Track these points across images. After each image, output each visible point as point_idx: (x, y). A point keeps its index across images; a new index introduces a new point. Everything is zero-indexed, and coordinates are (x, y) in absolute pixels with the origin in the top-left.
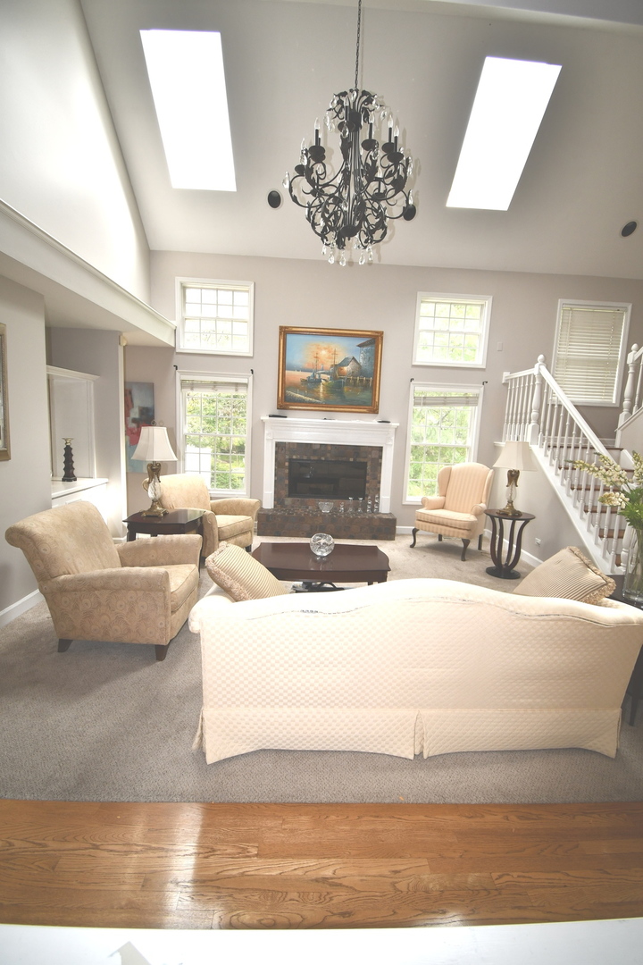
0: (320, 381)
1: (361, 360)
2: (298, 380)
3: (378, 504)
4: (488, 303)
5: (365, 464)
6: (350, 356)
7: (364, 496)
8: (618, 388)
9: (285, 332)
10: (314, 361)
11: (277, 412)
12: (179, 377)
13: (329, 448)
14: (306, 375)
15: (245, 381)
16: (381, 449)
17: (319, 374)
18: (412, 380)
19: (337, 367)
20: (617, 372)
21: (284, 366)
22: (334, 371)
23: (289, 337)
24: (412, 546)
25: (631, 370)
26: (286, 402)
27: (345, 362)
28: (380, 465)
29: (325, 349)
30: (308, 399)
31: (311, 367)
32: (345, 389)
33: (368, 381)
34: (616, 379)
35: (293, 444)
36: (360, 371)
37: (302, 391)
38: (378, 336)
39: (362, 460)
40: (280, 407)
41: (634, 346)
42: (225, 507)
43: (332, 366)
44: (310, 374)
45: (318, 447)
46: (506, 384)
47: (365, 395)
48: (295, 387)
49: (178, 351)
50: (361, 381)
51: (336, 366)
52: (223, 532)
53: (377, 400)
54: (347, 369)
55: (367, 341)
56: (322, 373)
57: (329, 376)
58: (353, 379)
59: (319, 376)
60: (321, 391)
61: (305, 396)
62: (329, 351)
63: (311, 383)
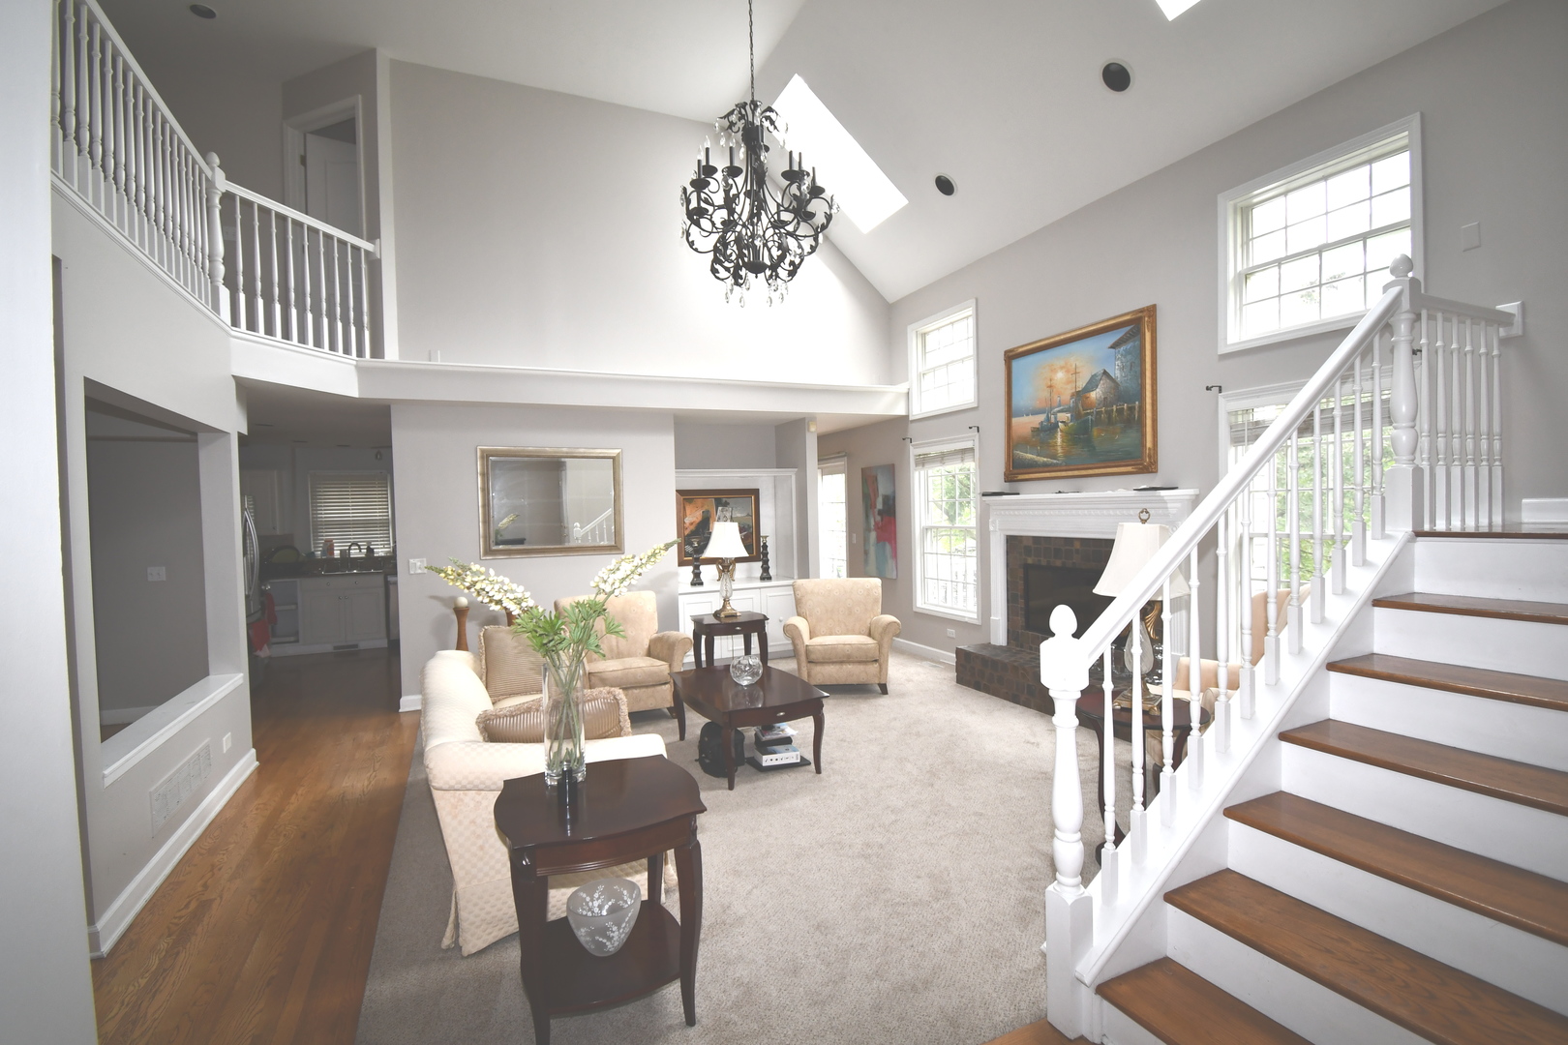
0: (1056, 426)
1: (1116, 373)
2: (1027, 431)
6: (1099, 370)
9: (1010, 358)
10: (1045, 394)
11: (1005, 487)
12: (913, 451)
13: (1077, 545)
14: (1038, 420)
15: (968, 445)
17: (1055, 414)
18: (1217, 388)
19: (1080, 395)
21: (1010, 413)
22: (1076, 403)
23: (1015, 364)
26: (1017, 471)
27: (1092, 384)
29: (1062, 368)
30: (1042, 460)
31: (1044, 405)
32: (1095, 432)
33: (1131, 409)
35: (1030, 538)
36: (1115, 394)
38: (1146, 317)
40: (1010, 478)
43: (1072, 395)
49: (911, 418)
50: (1121, 411)
51: (1078, 394)
53: (1149, 444)
54: (1095, 395)
55: (1125, 334)
56: (1059, 412)
57: (1069, 415)
58: (1106, 411)
59: (1056, 418)
60: (1059, 444)
61: (1038, 455)
62: (1068, 371)
63: (1045, 431)
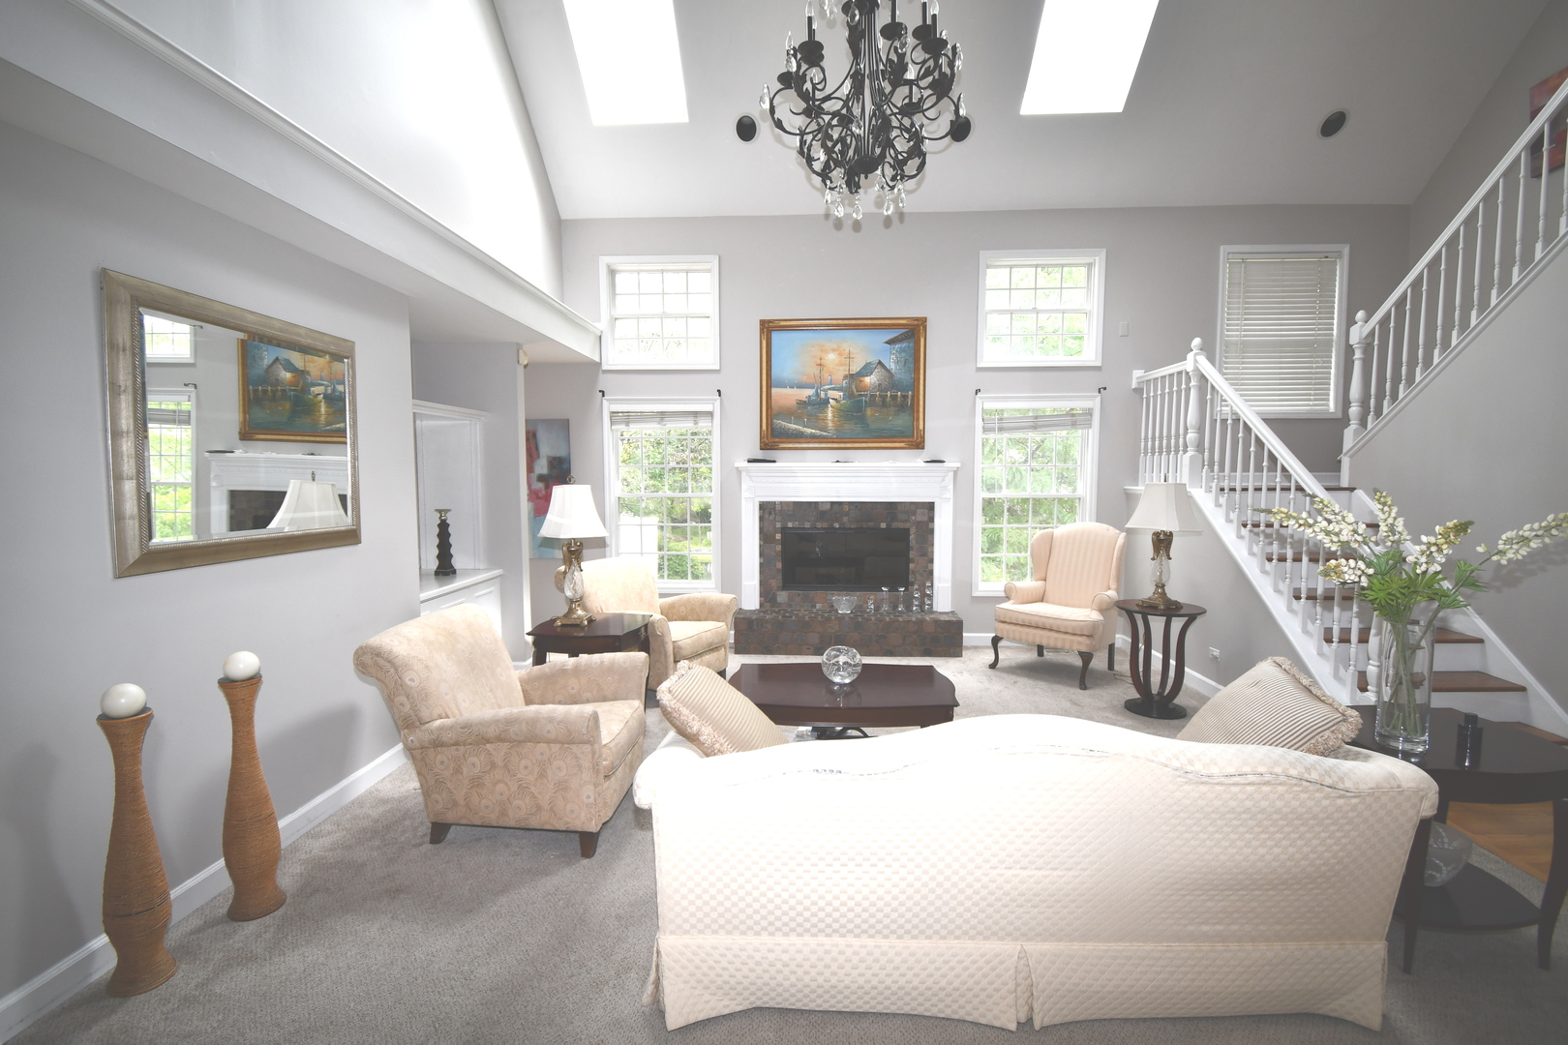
0: (826, 402)
1: (892, 366)
3: (930, 597)
4: (1099, 261)
5: (907, 531)
6: (874, 359)
7: (907, 585)
8: (1336, 386)
9: (768, 328)
10: (815, 371)
11: (760, 455)
12: (608, 407)
13: (846, 508)
14: (806, 393)
15: (708, 408)
16: (931, 506)
17: (825, 391)
18: (977, 391)
19: (853, 378)
20: (1333, 360)
21: (768, 381)
22: (850, 384)
23: (776, 336)
24: (993, 666)
25: (1358, 355)
26: (774, 438)
27: (867, 370)
28: (932, 532)
29: (834, 350)
30: (809, 431)
31: (812, 381)
32: (869, 412)
33: (905, 397)
34: (1333, 371)
35: (788, 503)
36: (891, 382)
37: (798, 419)
38: (918, 325)
39: (902, 525)
40: (765, 446)
41: (1360, 315)
42: (683, 609)
43: (845, 377)
44: (810, 392)
45: (828, 507)
46: (1139, 391)
47: (900, 421)
48: (788, 414)
49: (605, 367)
50: (894, 397)
51: (851, 377)
52: (680, 648)
53: (918, 426)
54: (869, 380)
55: (900, 335)
56: (830, 389)
57: (842, 394)
58: (880, 396)
59: (826, 395)
62: (840, 355)
63: (813, 405)
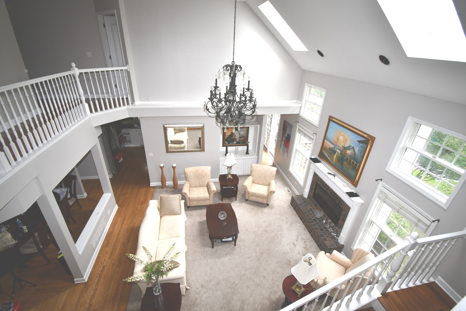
0: (335, 152)
1: (356, 151)
2: (328, 147)
5: (342, 210)
6: (352, 145)
9: (330, 119)
10: (336, 140)
12: (298, 126)
14: (332, 146)
15: (312, 137)
16: (349, 208)
17: (336, 148)
18: (381, 180)
19: (345, 149)
21: (325, 137)
22: (343, 150)
23: (331, 123)
27: (349, 148)
28: (347, 215)
29: (343, 136)
30: (329, 158)
31: (334, 143)
32: (345, 163)
33: (356, 165)
36: (354, 156)
37: (328, 153)
38: (370, 140)
39: (341, 207)
40: (320, 156)
43: (343, 147)
47: (351, 172)
48: (326, 150)
49: (300, 115)
50: (353, 163)
53: (357, 179)
54: (349, 152)
55: (363, 140)
56: (338, 149)
57: (340, 152)
58: (350, 160)
59: (336, 150)
60: (335, 158)
61: (328, 156)
62: (344, 138)
63: (332, 151)
